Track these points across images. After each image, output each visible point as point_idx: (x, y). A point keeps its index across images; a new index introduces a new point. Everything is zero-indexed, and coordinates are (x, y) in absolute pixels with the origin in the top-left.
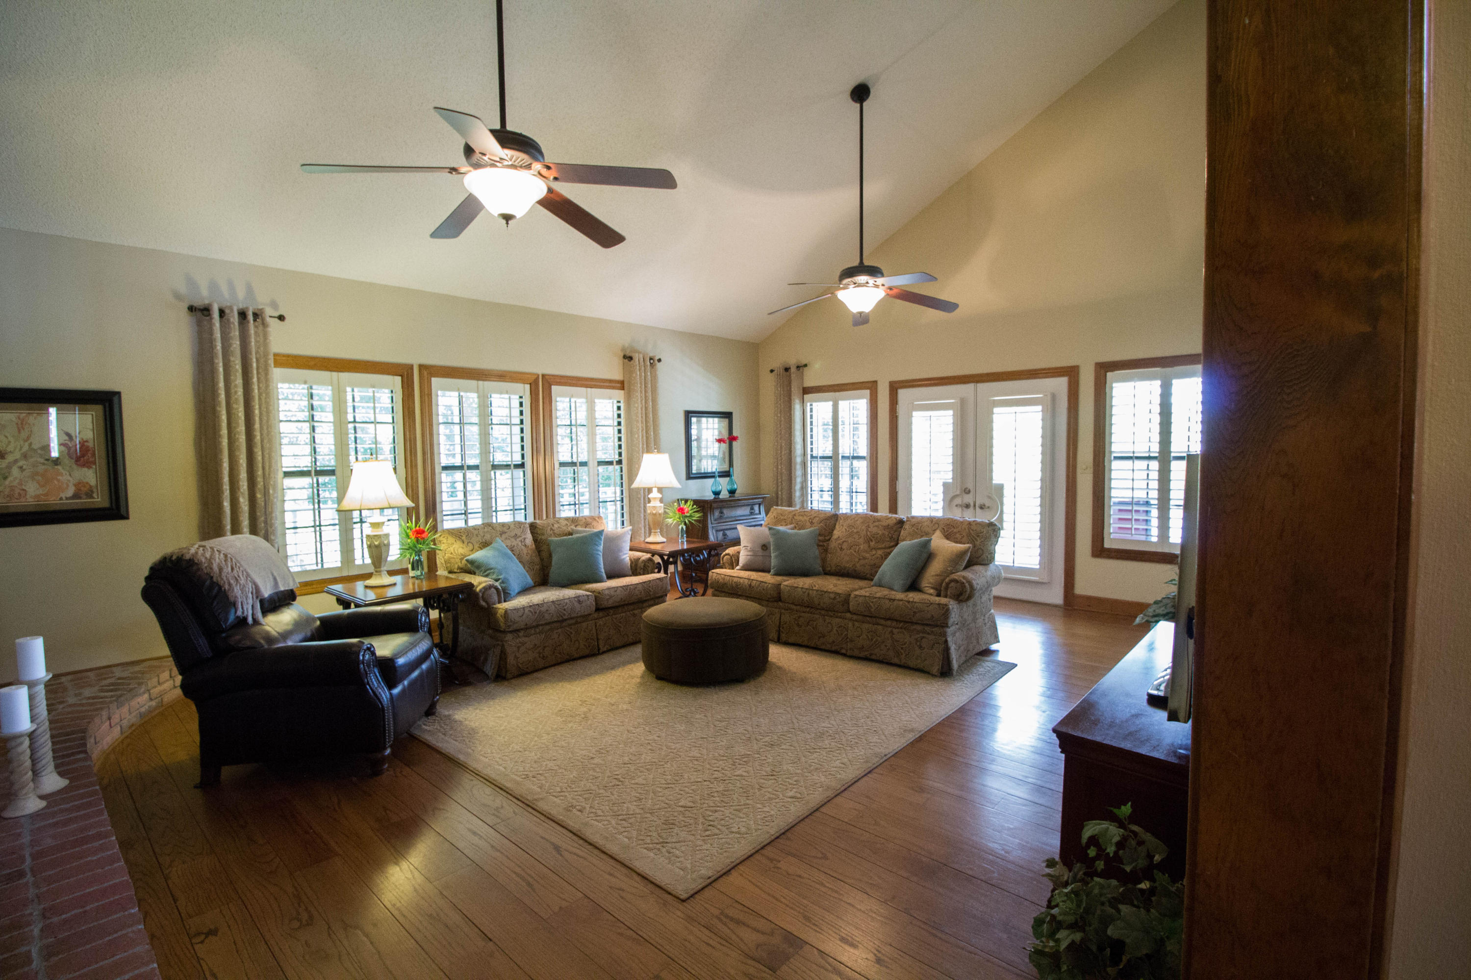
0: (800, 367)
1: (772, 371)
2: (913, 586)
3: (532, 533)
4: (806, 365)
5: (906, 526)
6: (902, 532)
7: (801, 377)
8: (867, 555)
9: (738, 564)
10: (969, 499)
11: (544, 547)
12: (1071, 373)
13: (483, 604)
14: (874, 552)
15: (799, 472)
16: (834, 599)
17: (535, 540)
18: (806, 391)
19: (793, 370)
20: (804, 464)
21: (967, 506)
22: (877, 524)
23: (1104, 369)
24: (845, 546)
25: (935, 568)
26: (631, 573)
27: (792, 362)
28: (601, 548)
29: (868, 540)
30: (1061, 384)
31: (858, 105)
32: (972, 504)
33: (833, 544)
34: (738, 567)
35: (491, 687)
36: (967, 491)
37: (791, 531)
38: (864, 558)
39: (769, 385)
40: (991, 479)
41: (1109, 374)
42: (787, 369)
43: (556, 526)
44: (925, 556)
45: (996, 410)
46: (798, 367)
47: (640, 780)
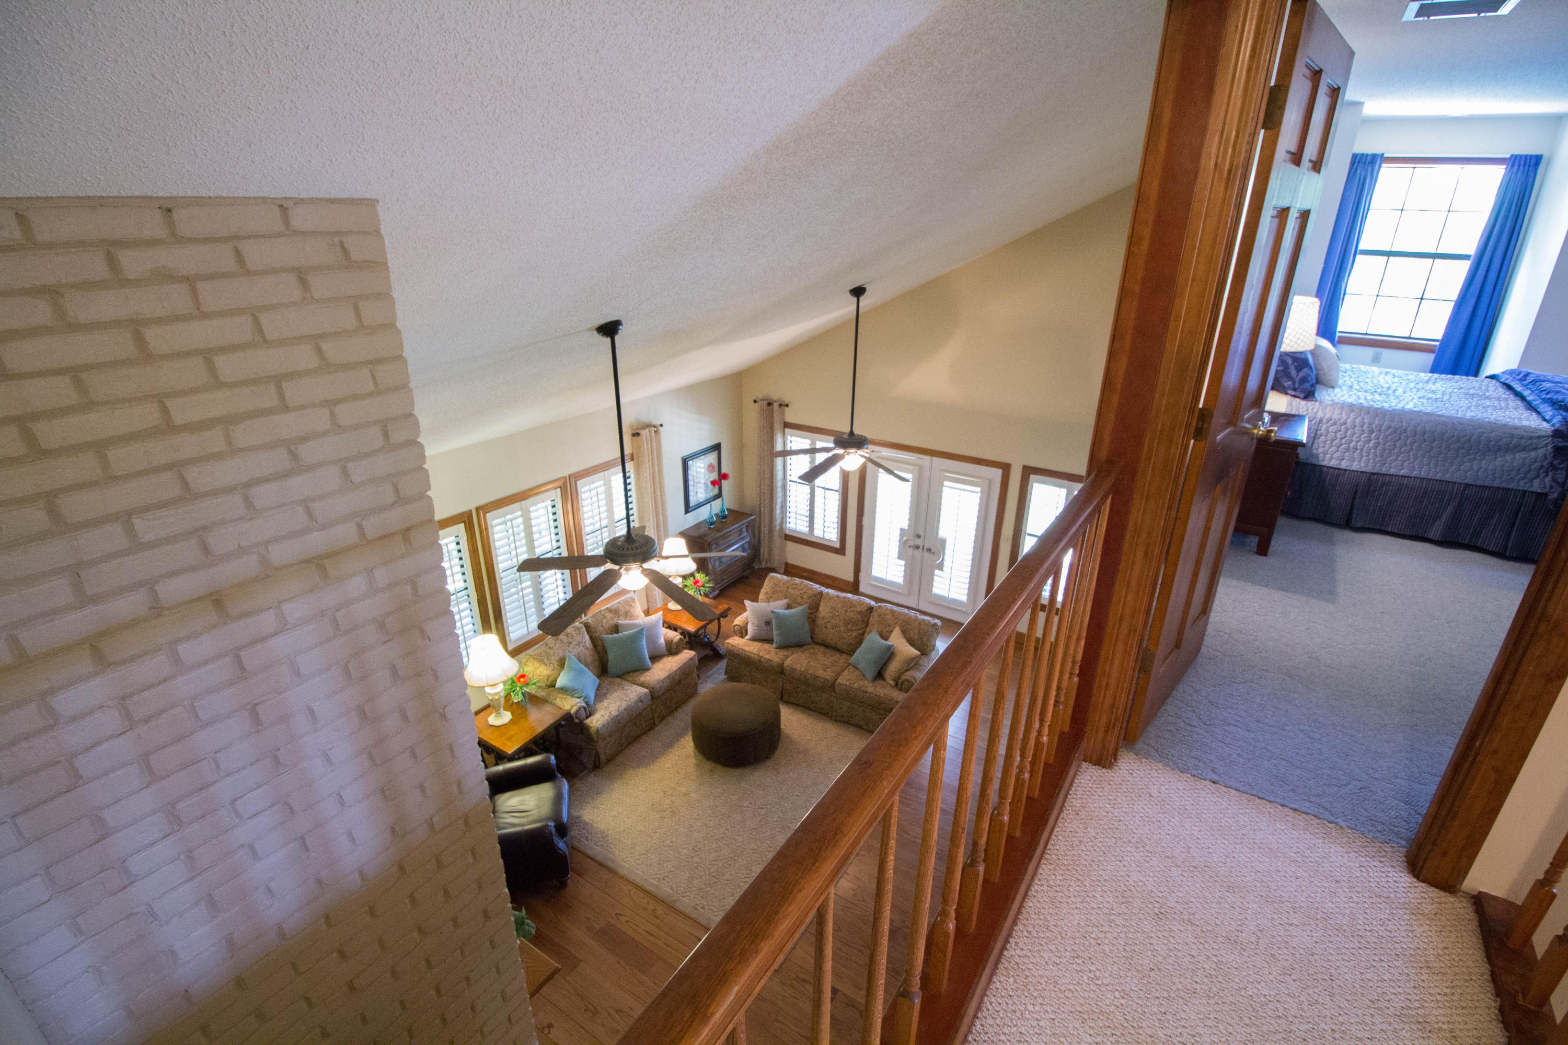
0: (783, 405)
1: (755, 401)
2: (880, 675)
3: (588, 632)
4: (787, 406)
5: (875, 614)
6: (871, 619)
7: (783, 414)
8: (846, 636)
9: (747, 634)
10: (919, 542)
11: (599, 642)
12: (1006, 468)
13: (577, 721)
14: (850, 634)
15: (779, 494)
16: (824, 683)
17: (591, 638)
18: (787, 425)
19: (776, 405)
20: (784, 487)
21: (917, 547)
22: (853, 609)
23: (1029, 471)
24: (829, 626)
25: (893, 667)
26: (667, 653)
27: (774, 397)
28: (644, 642)
29: (846, 623)
30: (997, 473)
31: (855, 299)
32: (921, 547)
33: (819, 622)
34: (747, 637)
35: (592, 779)
36: (919, 536)
37: (787, 612)
38: (844, 638)
39: (752, 415)
40: (937, 533)
41: (1032, 476)
42: (769, 404)
43: (604, 621)
44: (888, 655)
45: (946, 483)
46: (781, 405)
47: (727, 876)
